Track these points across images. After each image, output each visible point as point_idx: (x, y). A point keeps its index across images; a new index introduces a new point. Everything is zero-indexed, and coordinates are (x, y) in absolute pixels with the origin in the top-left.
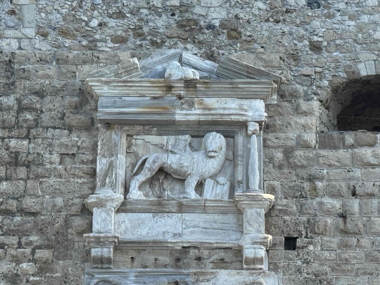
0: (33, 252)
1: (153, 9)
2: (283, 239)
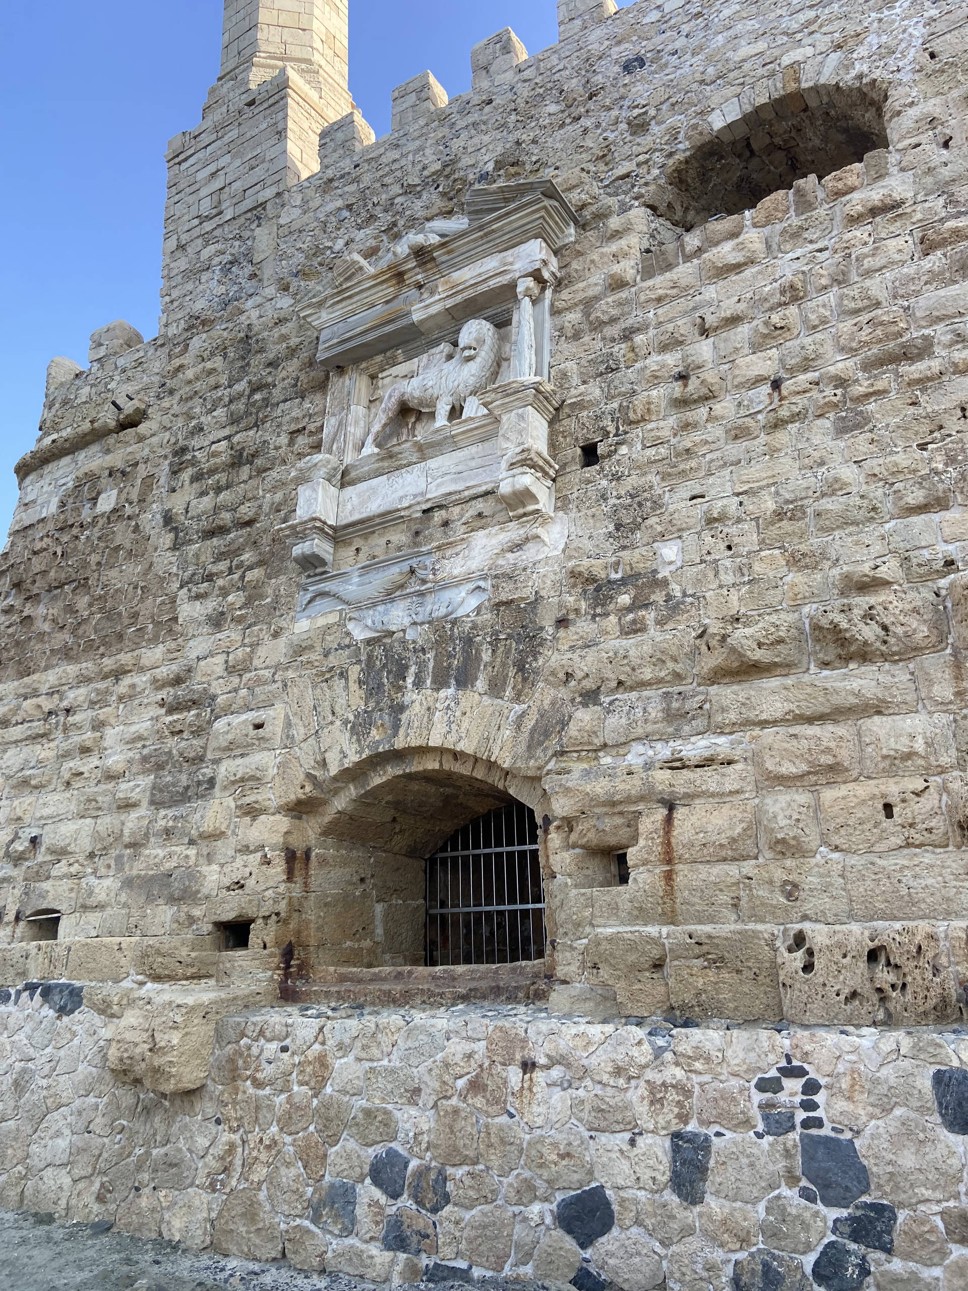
0: (242, 577)
1: (409, 190)
2: (579, 451)
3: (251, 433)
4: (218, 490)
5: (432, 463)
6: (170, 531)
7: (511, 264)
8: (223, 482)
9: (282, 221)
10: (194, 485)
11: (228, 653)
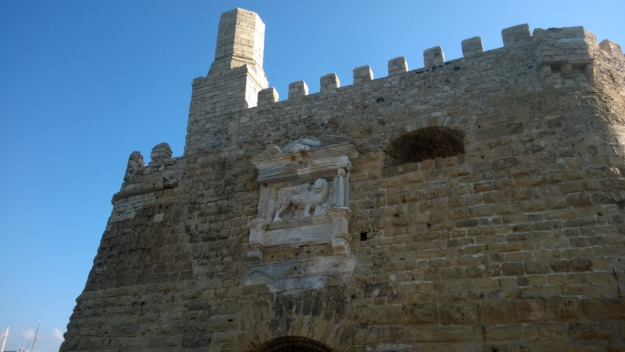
2: (360, 234)
3: (226, 201)
4: (211, 222)
5: (303, 228)
6: (189, 235)
7: (336, 163)
8: (213, 219)
9: (241, 121)
10: (200, 218)
11: (216, 289)
